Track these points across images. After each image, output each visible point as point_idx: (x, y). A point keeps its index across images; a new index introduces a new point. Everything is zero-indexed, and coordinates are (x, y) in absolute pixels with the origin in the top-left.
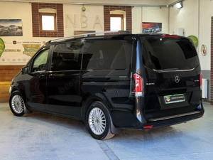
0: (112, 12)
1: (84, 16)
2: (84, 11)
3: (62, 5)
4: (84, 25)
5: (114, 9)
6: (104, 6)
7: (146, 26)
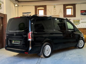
0: (67, 7)
1: (55, 9)
2: (55, 7)
3: (46, 5)
4: (55, 13)
5: (68, 6)
6: (64, 5)
7: (82, 12)
